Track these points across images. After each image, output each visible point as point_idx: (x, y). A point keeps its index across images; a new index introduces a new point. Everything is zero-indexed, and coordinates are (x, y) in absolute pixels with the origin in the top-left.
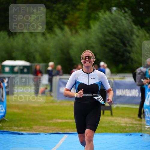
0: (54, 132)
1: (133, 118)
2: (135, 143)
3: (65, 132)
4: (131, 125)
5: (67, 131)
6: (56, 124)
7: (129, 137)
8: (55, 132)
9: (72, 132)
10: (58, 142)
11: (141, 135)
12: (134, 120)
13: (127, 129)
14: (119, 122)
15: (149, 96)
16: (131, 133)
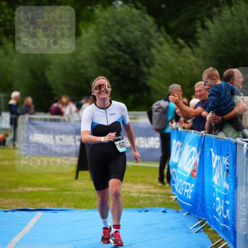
0: (19, 208)
1: (151, 184)
2: (154, 224)
3: (39, 208)
4: (147, 195)
5: (42, 205)
6: (23, 195)
7: (143, 214)
8: (22, 208)
9: (50, 207)
10: (26, 225)
11: (164, 212)
12: (152, 187)
13: (141, 202)
14: (128, 189)
15: (178, 147)
16: (148, 209)
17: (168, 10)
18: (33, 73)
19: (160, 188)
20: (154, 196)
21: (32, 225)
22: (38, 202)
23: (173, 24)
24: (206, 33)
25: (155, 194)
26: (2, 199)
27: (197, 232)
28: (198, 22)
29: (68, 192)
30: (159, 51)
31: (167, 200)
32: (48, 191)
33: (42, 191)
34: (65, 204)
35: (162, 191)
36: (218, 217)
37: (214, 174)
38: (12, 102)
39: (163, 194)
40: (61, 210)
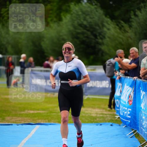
0: (26, 123)
1: (103, 109)
2: (105, 132)
3: (37, 123)
4: (101, 115)
5: (39, 121)
6: (27, 115)
7: (99, 126)
8: (27, 123)
9: (44, 122)
10: (29, 133)
11: (111, 125)
12: (104, 110)
13: (97, 119)
14: (90, 112)
15: (119, 87)
16: (101, 123)
17: (114, 5)
18: (34, 43)
19: (109, 111)
20: (105, 116)
21: (33, 133)
22: (37, 119)
23: (117, 14)
24: (136, 18)
25: (106, 114)
26: (16, 118)
27: (131, 137)
28: (132, 12)
29: (54, 114)
30: (109, 29)
31: (113, 118)
32: (42, 113)
33: (39, 113)
34: (53, 121)
35: (110, 113)
36: (144, 128)
37: (142, 102)
38: (22, 60)
39: (111, 115)
40: (50, 124)
